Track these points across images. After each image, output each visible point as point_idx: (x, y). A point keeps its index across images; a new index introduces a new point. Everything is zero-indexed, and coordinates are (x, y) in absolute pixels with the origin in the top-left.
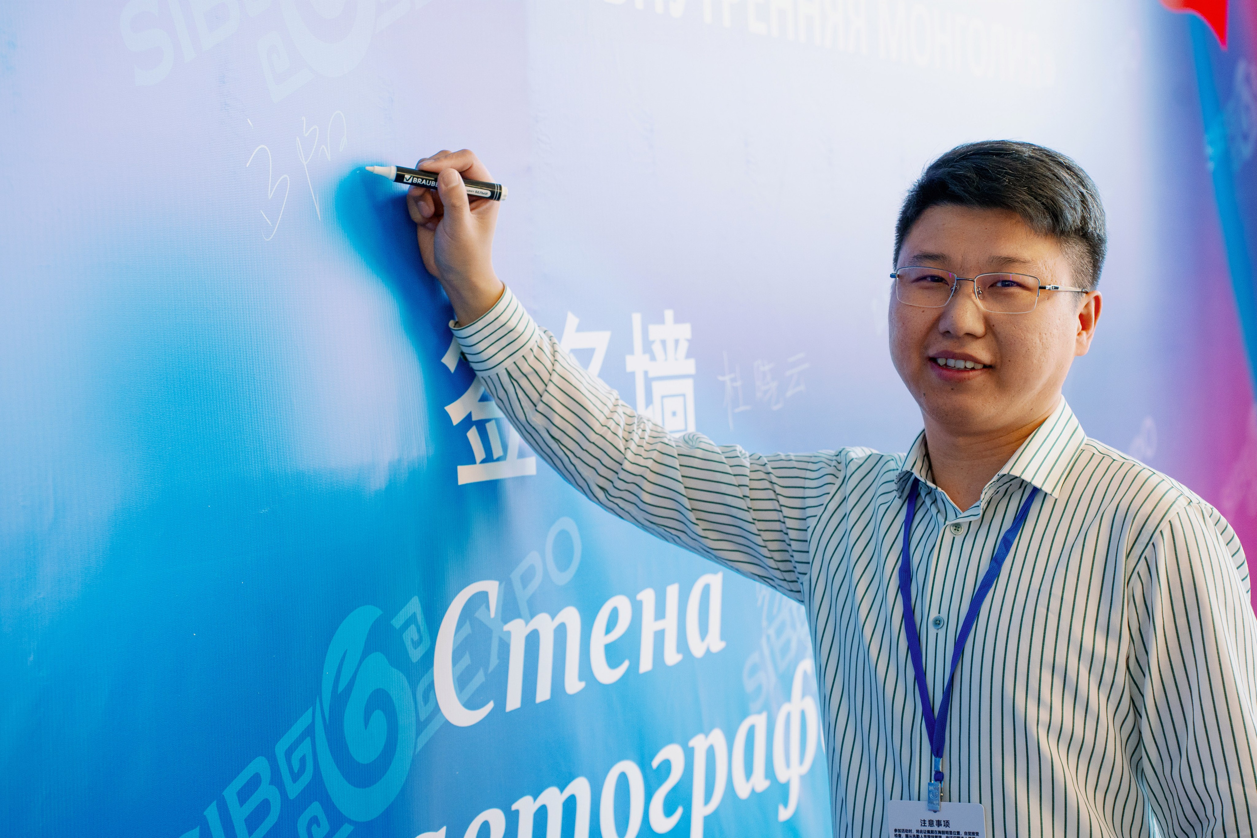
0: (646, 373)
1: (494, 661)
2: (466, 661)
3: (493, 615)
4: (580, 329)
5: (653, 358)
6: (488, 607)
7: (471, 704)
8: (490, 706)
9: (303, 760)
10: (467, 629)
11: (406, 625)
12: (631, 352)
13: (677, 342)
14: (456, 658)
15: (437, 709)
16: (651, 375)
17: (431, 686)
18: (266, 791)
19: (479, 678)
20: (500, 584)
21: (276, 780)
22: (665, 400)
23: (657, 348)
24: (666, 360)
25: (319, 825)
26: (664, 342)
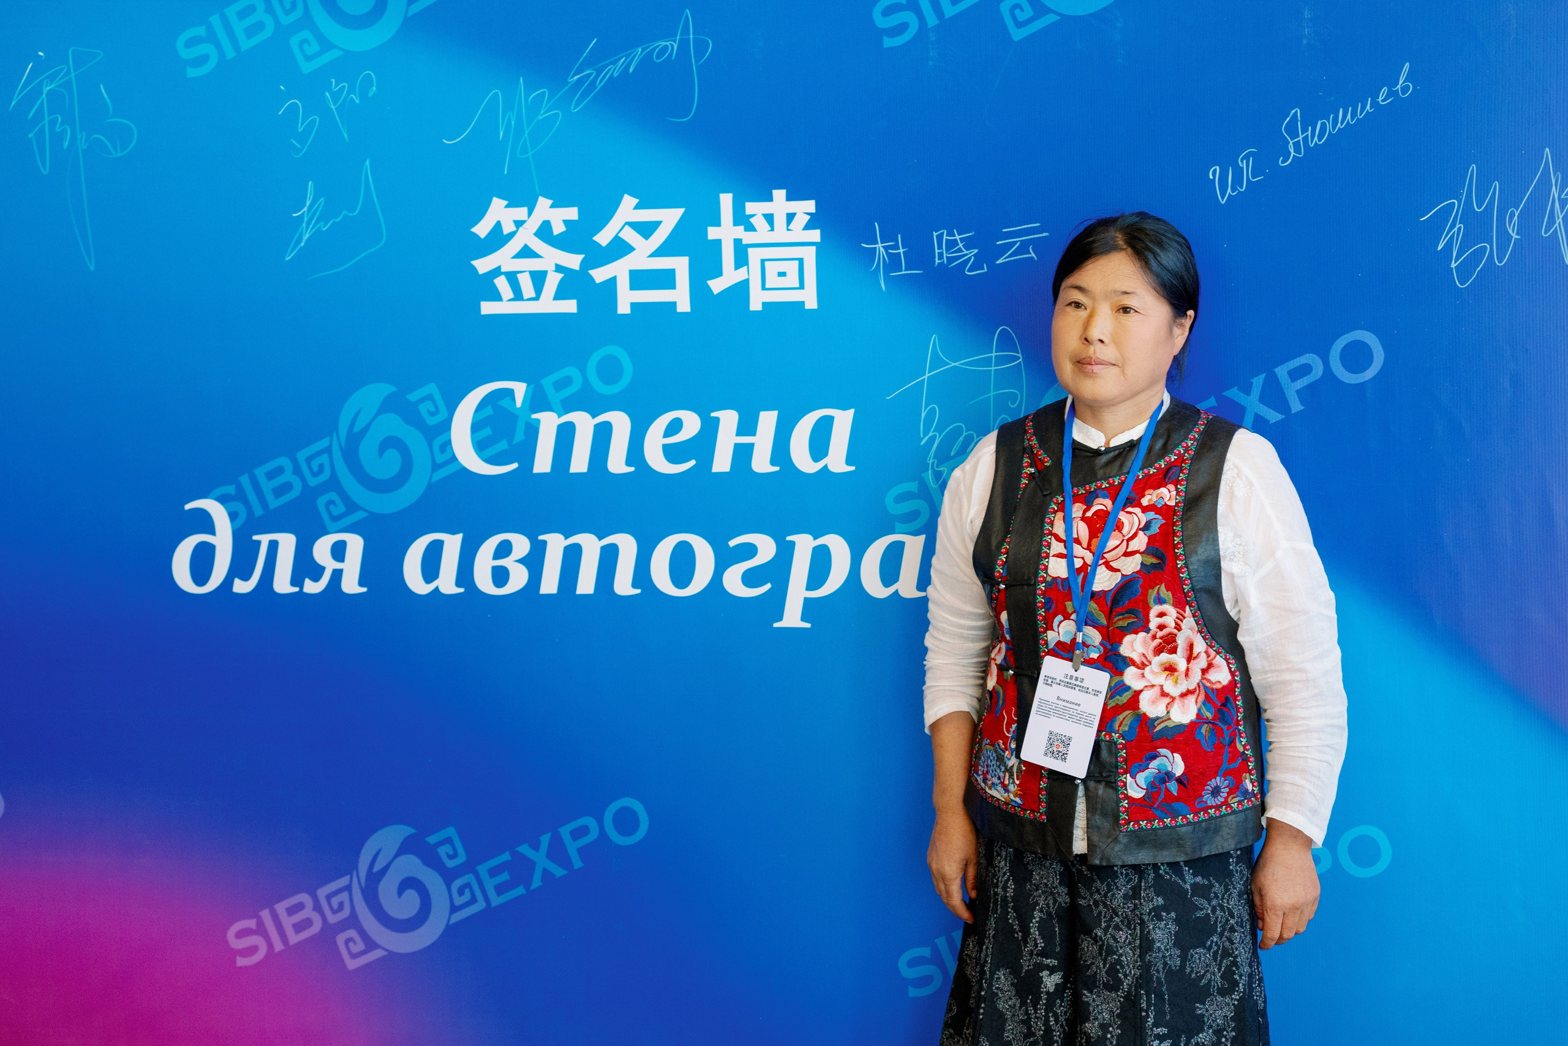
0: (738, 242)
1: (519, 436)
2: (487, 432)
3: (519, 404)
4: (637, 207)
5: (750, 228)
6: (513, 399)
7: (490, 461)
8: (515, 466)
9: (321, 467)
10: (489, 411)
11: (422, 400)
12: (718, 223)
13: (790, 217)
14: (475, 427)
15: (454, 458)
16: (744, 242)
17: (449, 442)
18: (288, 476)
19: (503, 445)
20: (527, 386)
21: (297, 470)
22: (766, 263)
23: (759, 222)
24: (772, 229)
25: (336, 506)
26: (769, 218)
